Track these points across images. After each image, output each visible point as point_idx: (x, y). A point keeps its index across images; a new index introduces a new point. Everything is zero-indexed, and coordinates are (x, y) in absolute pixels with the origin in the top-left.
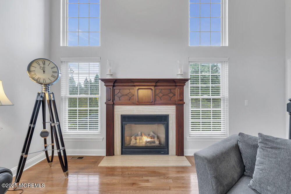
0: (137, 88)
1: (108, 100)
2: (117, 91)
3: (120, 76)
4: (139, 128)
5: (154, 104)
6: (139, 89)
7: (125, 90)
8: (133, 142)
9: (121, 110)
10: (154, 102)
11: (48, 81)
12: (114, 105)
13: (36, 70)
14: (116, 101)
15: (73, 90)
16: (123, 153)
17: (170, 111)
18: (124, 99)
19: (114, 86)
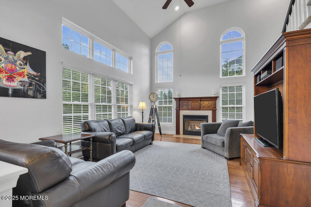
0: (191, 102)
1: (177, 107)
2: (181, 103)
3: (183, 96)
4: (193, 123)
5: (200, 110)
6: (192, 102)
7: (185, 103)
8: (189, 129)
9: (183, 113)
10: (199, 109)
11: (155, 101)
12: (179, 110)
13: (151, 97)
14: (181, 108)
15: (161, 103)
16: (184, 134)
17: (209, 113)
18: (185, 107)
19: (179, 101)
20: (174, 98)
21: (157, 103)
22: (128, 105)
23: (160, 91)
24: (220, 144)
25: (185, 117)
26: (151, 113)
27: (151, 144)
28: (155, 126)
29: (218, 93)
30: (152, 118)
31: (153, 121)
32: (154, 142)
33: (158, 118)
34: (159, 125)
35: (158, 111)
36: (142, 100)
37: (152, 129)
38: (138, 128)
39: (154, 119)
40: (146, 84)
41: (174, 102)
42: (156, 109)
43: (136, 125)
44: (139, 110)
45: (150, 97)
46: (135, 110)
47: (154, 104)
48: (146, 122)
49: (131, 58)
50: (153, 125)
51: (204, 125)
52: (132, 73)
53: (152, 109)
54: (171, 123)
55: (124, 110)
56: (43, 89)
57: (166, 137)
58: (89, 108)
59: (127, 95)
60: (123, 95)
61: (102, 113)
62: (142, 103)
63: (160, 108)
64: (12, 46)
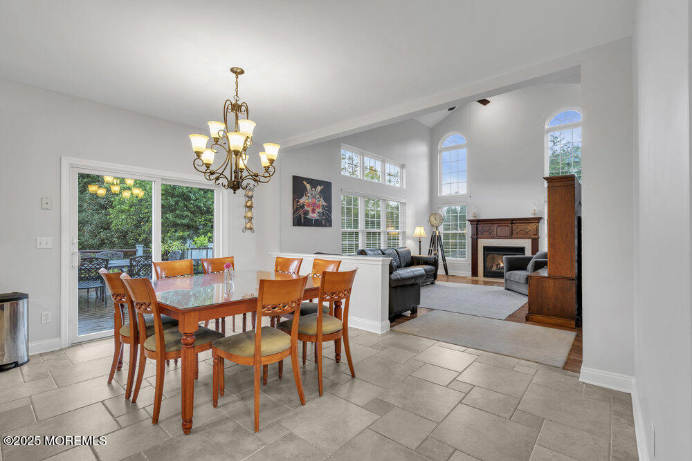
0: (496, 225)
1: (473, 235)
2: (480, 228)
4: (499, 259)
5: (511, 238)
6: (498, 226)
7: (487, 227)
8: (494, 268)
9: (483, 243)
10: (511, 236)
11: (437, 225)
12: (477, 238)
13: (433, 219)
14: (479, 236)
15: (447, 228)
16: (485, 276)
17: (526, 244)
18: (486, 234)
19: (477, 224)
20: (468, 220)
21: (441, 229)
22: (400, 230)
23: (445, 209)
24: (523, 281)
25: (486, 249)
26: (433, 243)
27: (432, 283)
28: (438, 261)
29: (542, 212)
30: (433, 250)
31: (435, 254)
32: (437, 282)
33: (442, 251)
34: (444, 260)
35: (442, 241)
36: (418, 224)
37: (435, 263)
38: (415, 261)
39: (437, 251)
40: (423, 199)
41: (469, 226)
42: (439, 238)
43: (412, 257)
44: (414, 239)
45: (431, 219)
46: (409, 238)
47: (437, 229)
48: (425, 254)
49: (403, 166)
50: (435, 259)
51: (508, 259)
52: (404, 187)
53: (433, 237)
54: (463, 259)
55: (394, 239)
56: (330, 217)
57: (455, 278)
58: (360, 236)
59: (397, 218)
60: (393, 219)
61: (372, 242)
62: (419, 228)
63: (446, 236)
64: (314, 183)
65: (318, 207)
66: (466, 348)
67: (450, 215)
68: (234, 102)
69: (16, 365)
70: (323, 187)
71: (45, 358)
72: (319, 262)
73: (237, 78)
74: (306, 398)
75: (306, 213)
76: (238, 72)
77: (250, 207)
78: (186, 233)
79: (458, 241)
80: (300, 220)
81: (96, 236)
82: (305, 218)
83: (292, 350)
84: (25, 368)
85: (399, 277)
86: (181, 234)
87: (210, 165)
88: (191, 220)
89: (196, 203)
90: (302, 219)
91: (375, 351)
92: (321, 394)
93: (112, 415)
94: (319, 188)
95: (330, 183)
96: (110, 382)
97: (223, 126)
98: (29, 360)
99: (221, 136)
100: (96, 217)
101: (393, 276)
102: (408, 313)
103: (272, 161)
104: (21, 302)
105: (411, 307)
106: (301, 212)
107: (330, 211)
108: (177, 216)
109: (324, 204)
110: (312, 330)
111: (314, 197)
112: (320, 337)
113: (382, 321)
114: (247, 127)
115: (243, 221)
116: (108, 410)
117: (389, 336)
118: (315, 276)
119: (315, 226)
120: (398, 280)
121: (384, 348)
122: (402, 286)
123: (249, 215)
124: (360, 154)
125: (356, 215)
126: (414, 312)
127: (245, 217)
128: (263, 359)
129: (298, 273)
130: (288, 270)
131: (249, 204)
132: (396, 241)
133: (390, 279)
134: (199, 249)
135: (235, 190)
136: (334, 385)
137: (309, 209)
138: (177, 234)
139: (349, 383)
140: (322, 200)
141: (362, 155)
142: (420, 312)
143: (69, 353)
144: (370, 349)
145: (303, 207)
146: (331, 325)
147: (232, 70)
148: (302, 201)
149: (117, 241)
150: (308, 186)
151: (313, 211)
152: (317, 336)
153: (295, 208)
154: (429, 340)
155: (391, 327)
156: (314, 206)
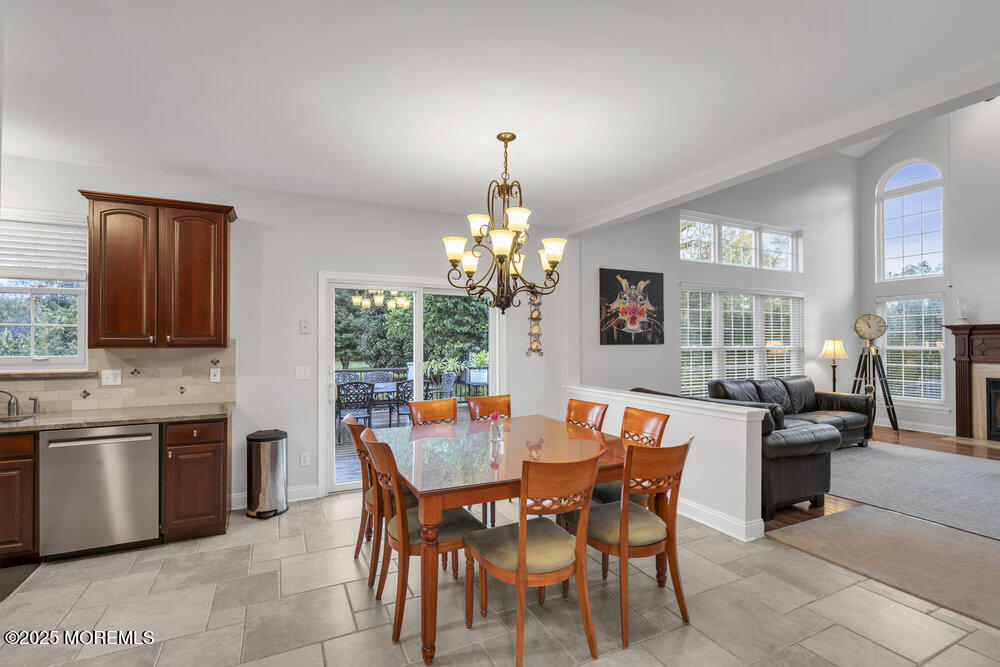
1: (959, 355)
2: (977, 342)
7: (995, 340)
9: (986, 371)
11: (873, 336)
12: (970, 363)
13: (862, 327)
14: (976, 356)
16: (990, 437)
18: (994, 354)
19: (970, 335)
20: (947, 327)
21: (882, 343)
22: (791, 346)
23: (891, 304)
25: (995, 383)
26: (862, 369)
27: (861, 445)
28: (874, 403)
30: (863, 383)
31: (868, 390)
32: (871, 443)
33: (885, 385)
34: (888, 401)
35: (885, 365)
36: (830, 335)
37: (867, 408)
38: (822, 403)
39: (871, 385)
41: (948, 337)
42: (877, 360)
43: (818, 396)
44: (822, 361)
45: (858, 325)
46: (811, 359)
47: (871, 344)
48: (844, 390)
49: (797, 235)
50: (867, 399)
52: (801, 270)
53: (863, 359)
54: (934, 401)
55: (781, 359)
56: (662, 330)
57: (916, 438)
58: (715, 357)
59: (787, 324)
60: (778, 325)
61: (736, 367)
62: (831, 342)
63: (895, 356)
64: (633, 277)
65: (641, 314)
66: (933, 607)
67: (904, 315)
68: (501, 183)
69: (276, 513)
70: (648, 282)
71: (303, 507)
72: (634, 412)
73: (506, 147)
74: (600, 646)
75: (622, 324)
76: (506, 139)
77: (538, 319)
78: (467, 345)
79: (922, 366)
80: (612, 334)
81: (372, 346)
82: (619, 332)
83: (577, 566)
84: (284, 518)
85: (783, 441)
86: (461, 345)
87: (473, 273)
88: (473, 327)
89: (479, 304)
90: (615, 334)
91: (730, 576)
92: (625, 645)
93: (351, 608)
94: (642, 285)
95: (662, 275)
96: (356, 557)
97: (486, 220)
98: (287, 509)
99: (485, 234)
100: (373, 323)
101: (770, 440)
102: (806, 505)
103: (554, 264)
104: (280, 441)
105: (812, 494)
106: (613, 323)
107: (661, 319)
108: (457, 323)
109: (651, 308)
110: (613, 536)
111: (634, 299)
112: (625, 550)
113: (747, 520)
114: (518, 217)
115: (527, 339)
116: (348, 598)
117: (761, 548)
118: (627, 435)
119: (635, 344)
120: (779, 447)
121: (749, 573)
122: (791, 458)
123: (535, 330)
124: (714, 223)
125: (709, 323)
126: (817, 503)
127: (530, 334)
128: (530, 578)
129: (599, 429)
130: (585, 420)
131: (535, 315)
132: (785, 365)
133: (764, 445)
134: (479, 368)
135: (503, 310)
136: (649, 631)
137: (626, 318)
138: (456, 346)
139: (678, 633)
140: (647, 302)
141: (718, 224)
142: (831, 507)
143: (326, 506)
144: (722, 569)
145: (616, 315)
146: (646, 530)
147: (499, 137)
148: (614, 306)
149: (392, 352)
150: (624, 283)
151: (633, 321)
152: (619, 545)
153: (604, 318)
154: (846, 572)
155: (767, 529)
156: (634, 313)
